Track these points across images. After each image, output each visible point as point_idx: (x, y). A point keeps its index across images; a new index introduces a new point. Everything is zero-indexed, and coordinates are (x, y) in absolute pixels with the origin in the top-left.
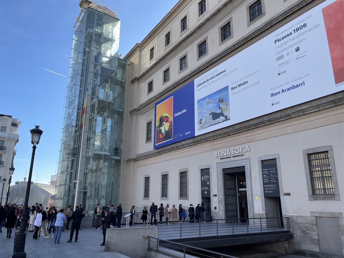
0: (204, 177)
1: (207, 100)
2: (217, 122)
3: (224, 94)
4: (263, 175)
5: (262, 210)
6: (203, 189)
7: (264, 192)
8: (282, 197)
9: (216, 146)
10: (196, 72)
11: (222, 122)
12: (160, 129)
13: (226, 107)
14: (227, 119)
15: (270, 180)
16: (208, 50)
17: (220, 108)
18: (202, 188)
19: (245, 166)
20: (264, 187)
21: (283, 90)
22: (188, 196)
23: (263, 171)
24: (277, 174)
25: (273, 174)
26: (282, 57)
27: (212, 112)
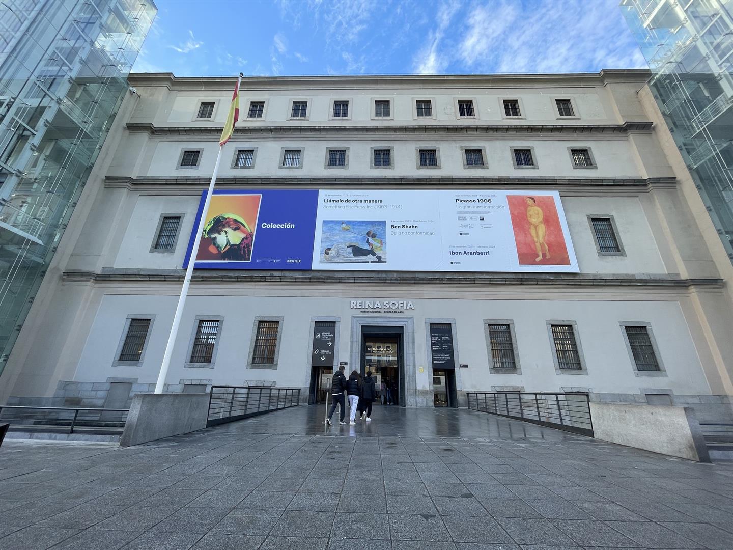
0: (321, 334)
1: (344, 225)
2: (362, 261)
3: (378, 229)
4: (432, 340)
5: (429, 386)
6: (317, 352)
7: (433, 362)
8: (456, 370)
9: (354, 292)
10: (325, 181)
11: (371, 262)
12: (213, 236)
13: (380, 245)
14: (379, 260)
15: (442, 348)
16: (348, 163)
17: (369, 244)
18: (313, 351)
19: (404, 328)
20: (433, 356)
21: (465, 251)
22: (275, 363)
23: (431, 336)
24: (451, 342)
25: (446, 341)
26: (464, 219)
27: (353, 244)
